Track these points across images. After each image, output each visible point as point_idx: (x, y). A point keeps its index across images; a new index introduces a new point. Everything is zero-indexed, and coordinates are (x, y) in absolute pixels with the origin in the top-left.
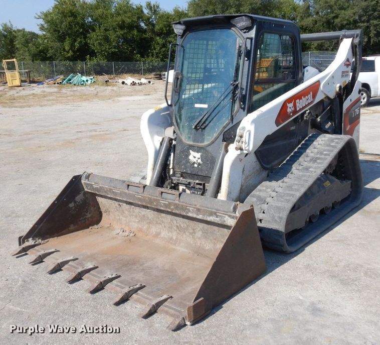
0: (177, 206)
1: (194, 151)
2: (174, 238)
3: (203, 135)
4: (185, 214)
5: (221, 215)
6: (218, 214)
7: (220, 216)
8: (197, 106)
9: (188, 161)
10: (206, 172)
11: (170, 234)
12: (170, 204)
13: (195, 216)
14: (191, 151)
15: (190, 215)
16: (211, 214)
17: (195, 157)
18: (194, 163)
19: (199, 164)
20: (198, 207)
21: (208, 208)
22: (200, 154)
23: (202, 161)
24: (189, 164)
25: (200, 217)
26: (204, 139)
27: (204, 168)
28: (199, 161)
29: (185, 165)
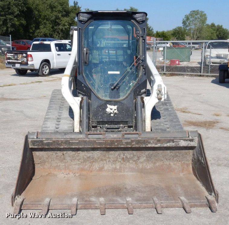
0: (138, 142)
1: (111, 104)
2: (118, 167)
3: (119, 93)
4: (144, 146)
5: (178, 140)
6: (175, 140)
7: (176, 141)
8: (110, 72)
9: (105, 112)
10: (122, 119)
11: (114, 166)
12: (132, 141)
13: (153, 145)
14: (108, 106)
15: (149, 145)
16: (169, 141)
17: (111, 109)
18: (111, 113)
19: (115, 114)
20: (159, 138)
21: (167, 138)
22: (116, 106)
23: (118, 111)
24: (105, 115)
25: (159, 145)
26: (119, 95)
27: (121, 116)
28: (116, 111)
29: (101, 116)
